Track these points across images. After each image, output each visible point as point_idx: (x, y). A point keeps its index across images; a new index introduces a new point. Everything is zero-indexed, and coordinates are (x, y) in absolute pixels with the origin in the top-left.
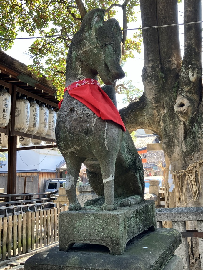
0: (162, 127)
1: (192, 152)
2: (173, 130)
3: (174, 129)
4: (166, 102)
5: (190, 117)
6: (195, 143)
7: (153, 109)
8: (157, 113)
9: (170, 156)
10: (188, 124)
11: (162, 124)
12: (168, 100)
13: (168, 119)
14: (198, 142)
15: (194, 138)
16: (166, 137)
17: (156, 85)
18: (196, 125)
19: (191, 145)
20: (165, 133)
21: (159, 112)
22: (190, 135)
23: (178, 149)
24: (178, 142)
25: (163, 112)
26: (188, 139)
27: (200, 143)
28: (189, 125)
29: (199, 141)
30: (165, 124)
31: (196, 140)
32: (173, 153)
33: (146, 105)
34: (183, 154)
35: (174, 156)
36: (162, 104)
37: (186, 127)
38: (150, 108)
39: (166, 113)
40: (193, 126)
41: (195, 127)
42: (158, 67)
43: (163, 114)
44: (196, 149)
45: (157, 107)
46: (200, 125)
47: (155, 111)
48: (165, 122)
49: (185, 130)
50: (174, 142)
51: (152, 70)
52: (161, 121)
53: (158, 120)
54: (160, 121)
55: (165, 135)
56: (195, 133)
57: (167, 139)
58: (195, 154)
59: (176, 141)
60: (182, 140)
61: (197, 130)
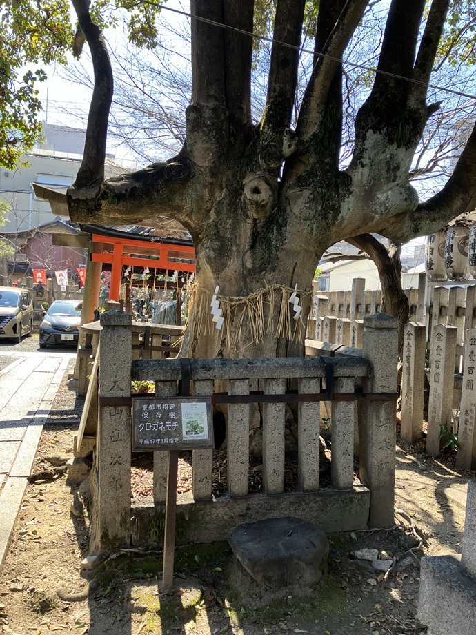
0: (211, 221)
1: (263, 271)
2: (233, 230)
3: (235, 227)
4: (228, 180)
5: (268, 214)
6: (269, 257)
7: (205, 187)
8: (208, 195)
9: (219, 271)
10: (261, 224)
11: (213, 216)
12: (230, 177)
13: (225, 209)
14: (274, 256)
15: (269, 248)
16: (216, 238)
17: (216, 144)
18: (275, 228)
19: (262, 259)
20: (215, 232)
21: (212, 195)
22: (262, 242)
23: (236, 262)
24: (239, 251)
25: (219, 195)
26: (259, 249)
27: (278, 258)
28: (263, 227)
29: (277, 255)
30: (218, 216)
31: (272, 253)
32: (226, 267)
33: (193, 177)
34: (243, 271)
35: (225, 272)
36: (220, 180)
37: (256, 229)
38: (199, 183)
39: (224, 198)
40: (269, 229)
41: (273, 231)
42: (225, 114)
43: (218, 199)
44: (270, 267)
45: (211, 184)
46: (281, 230)
47: (207, 190)
48: (218, 213)
49: (253, 234)
50: (231, 250)
51: (213, 115)
52: (212, 211)
53: (207, 207)
54: (210, 210)
55: (215, 235)
56: (272, 242)
57: (219, 243)
58: (267, 274)
59: (234, 249)
60: (244, 248)
61: (276, 236)
